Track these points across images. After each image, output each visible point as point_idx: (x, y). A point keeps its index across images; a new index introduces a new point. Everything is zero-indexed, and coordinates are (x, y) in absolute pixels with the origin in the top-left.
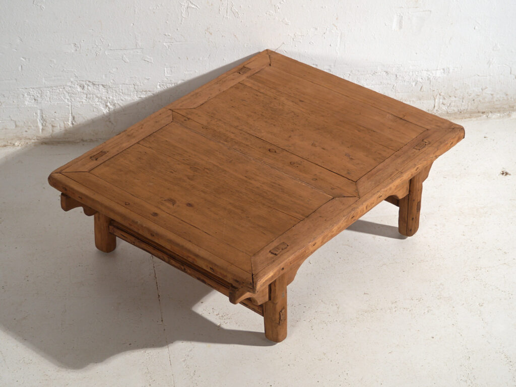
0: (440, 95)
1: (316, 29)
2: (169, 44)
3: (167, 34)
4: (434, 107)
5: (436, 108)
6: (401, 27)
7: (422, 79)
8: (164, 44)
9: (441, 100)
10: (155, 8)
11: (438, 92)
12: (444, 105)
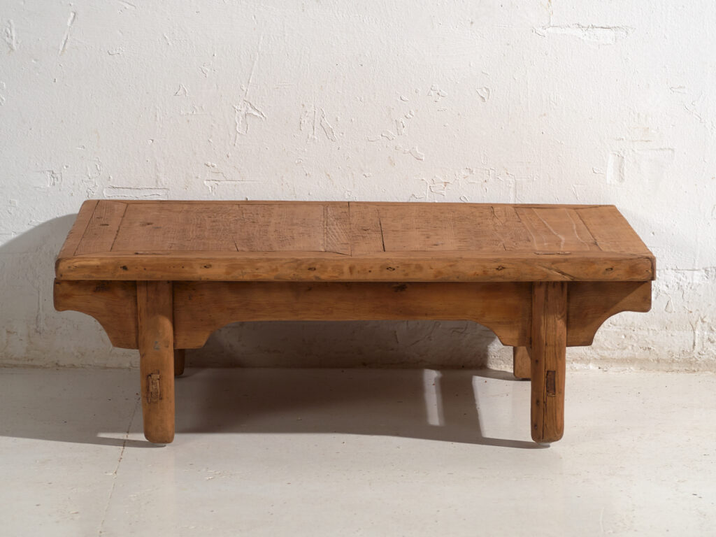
0: (703, 321)
1: (471, 172)
2: (213, 183)
3: (209, 164)
4: (694, 345)
5: (698, 348)
6: (622, 179)
7: (667, 286)
8: (205, 182)
9: (706, 333)
10: (190, 113)
11: (699, 315)
12: (712, 342)
